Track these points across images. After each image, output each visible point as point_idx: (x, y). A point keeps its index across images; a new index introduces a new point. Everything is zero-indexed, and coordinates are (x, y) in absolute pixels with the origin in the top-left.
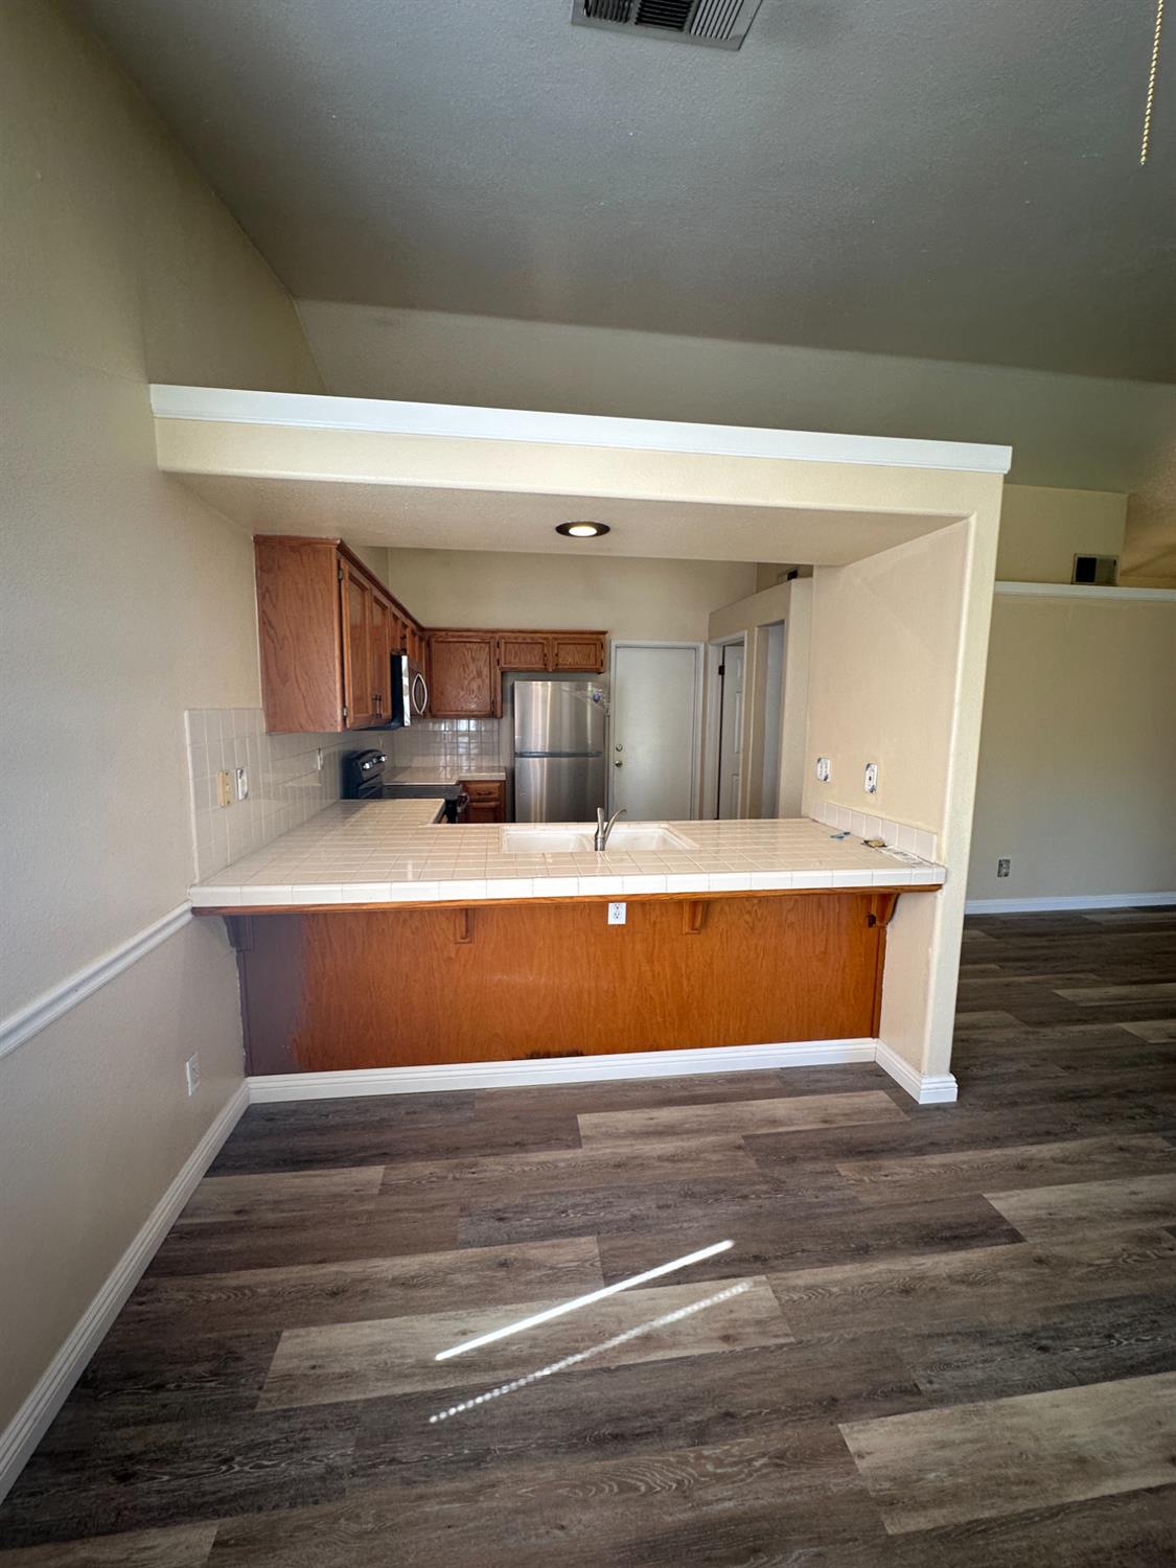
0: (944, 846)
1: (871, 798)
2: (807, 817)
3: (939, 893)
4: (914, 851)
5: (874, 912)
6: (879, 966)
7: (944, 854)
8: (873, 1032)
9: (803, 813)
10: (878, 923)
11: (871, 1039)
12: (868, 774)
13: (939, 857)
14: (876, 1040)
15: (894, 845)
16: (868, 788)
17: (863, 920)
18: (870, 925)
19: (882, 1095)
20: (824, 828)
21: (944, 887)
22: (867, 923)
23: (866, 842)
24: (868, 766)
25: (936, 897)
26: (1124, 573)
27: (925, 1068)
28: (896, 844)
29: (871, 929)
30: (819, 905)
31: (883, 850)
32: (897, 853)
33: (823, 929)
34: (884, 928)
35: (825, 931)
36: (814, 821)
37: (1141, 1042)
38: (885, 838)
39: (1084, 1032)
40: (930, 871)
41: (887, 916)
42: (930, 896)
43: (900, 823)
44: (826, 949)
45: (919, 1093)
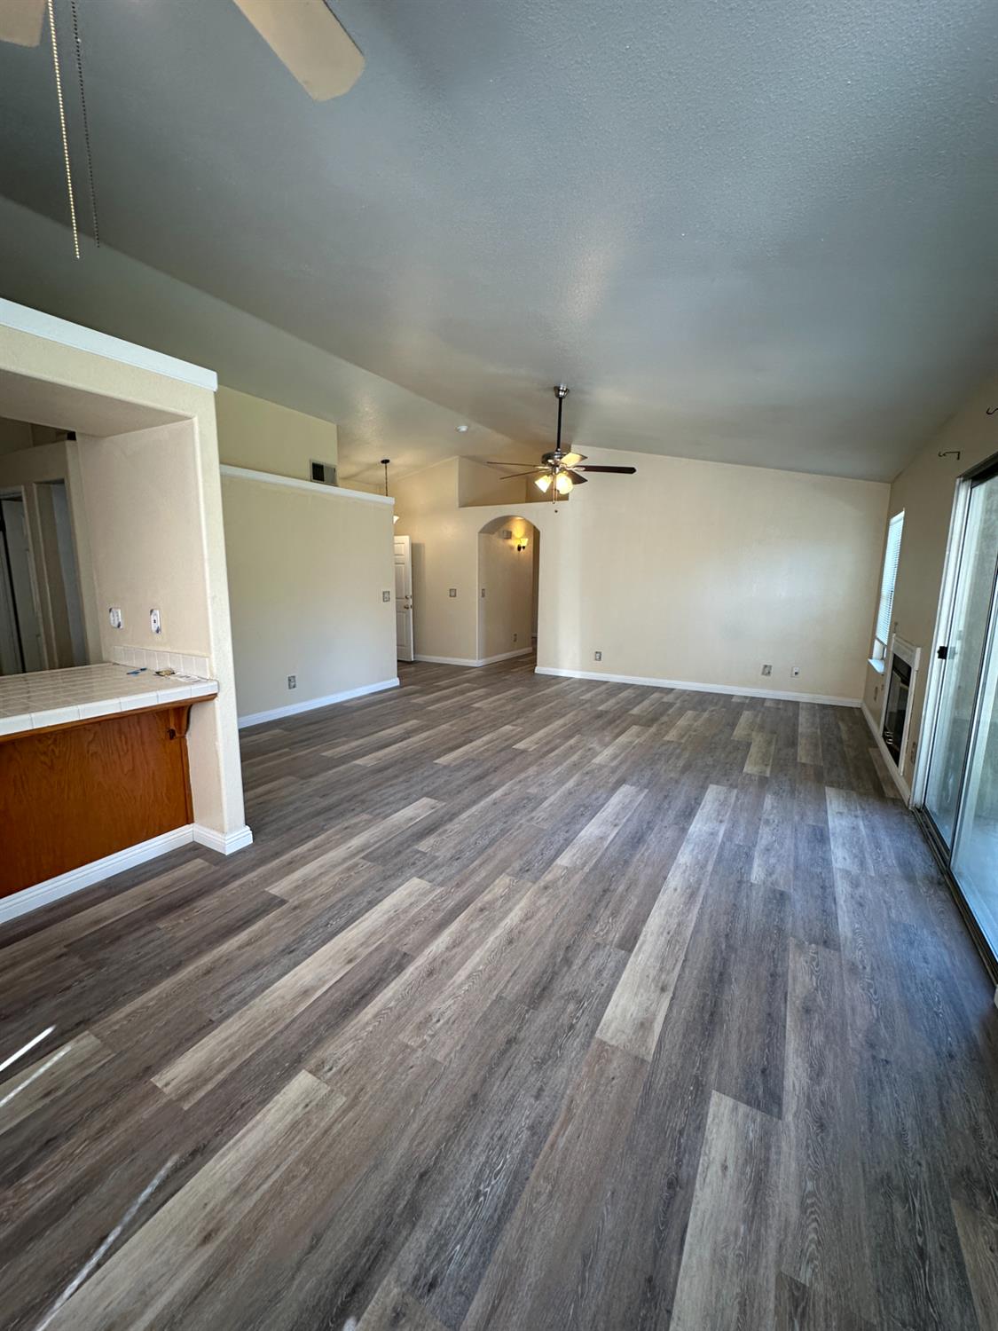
0: (214, 665)
1: (158, 637)
2: (110, 662)
3: (216, 700)
4: (195, 675)
5: (173, 727)
6: (185, 768)
7: (215, 671)
8: (189, 820)
9: (105, 656)
10: (177, 735)
11: (187, 826)
12: (153, 618)
13: (212, 674)
14: (191, 825)
15: (181, 671)
16: (154, 629)
17: (163, 735)
18: (171, 738)
19: (199, 861)
20: (123, 668)
21: (219, 695)
22: (169, 736)
23: (158, 673)
24: (152, 611)
25: (214, 704)
26: (345, 479)
27: (226, 827)
28: (182, 670)
29: (173, 741)
30: (120, 732)
31: (172, 677)
32: (181, 677)
33: (128, 750)
34: (184, 737)
35: (130, 752)
36: (115, 664)
37: (364, 767)
38: (174, 667)
39: (336, 772)
40: (206, 685)
41: (184, 727)
42: (209, 705)
43: (183, 654)
44: (134, 768)
45: (224, 848)
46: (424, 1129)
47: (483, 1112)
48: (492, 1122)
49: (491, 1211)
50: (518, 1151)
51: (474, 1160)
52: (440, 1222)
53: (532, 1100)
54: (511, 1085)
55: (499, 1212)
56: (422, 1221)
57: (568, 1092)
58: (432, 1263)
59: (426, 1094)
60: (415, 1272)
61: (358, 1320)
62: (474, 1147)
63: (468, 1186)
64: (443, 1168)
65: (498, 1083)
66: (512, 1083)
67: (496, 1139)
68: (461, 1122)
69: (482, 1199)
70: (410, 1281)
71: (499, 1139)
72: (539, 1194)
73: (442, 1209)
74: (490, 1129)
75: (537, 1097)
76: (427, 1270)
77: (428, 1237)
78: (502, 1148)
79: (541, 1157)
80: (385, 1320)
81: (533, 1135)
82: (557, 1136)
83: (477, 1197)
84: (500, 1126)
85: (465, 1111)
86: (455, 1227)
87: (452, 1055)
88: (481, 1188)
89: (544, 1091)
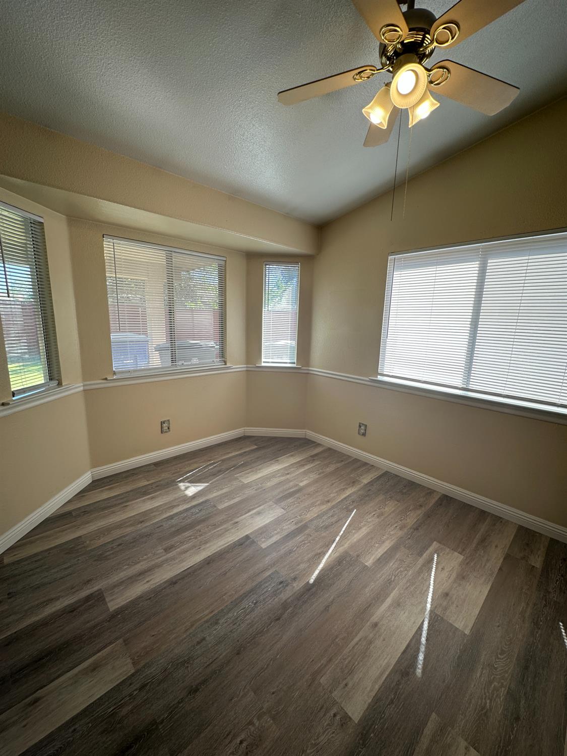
46: (274, 642)
47: (238, 641)
48: (235, 633)
49: (252, 596)
50: (230, 615)
51: (252, 618)
52: (274, 599)
53: (208, 638)
54: (214, 652)
55: (250, 595)
56: (282, 602)
57: (185, 636)
58: (280, 588)
59: (268, 665)
60: (287, 588)
61: (308, 582)
62: (250, 624)
63: (259, 608)
64: (268, 619)
65: (221, 657)
66: (213, 654)
67: (238, 624)
68: (252, 640)
69: (254, 602)
70: (289, 586)
71: (235, 624)
72: (230, 596)
73: (273, 603)
74: (239, 630)
75: (204, 639)
76: (283, 586)
77: (280, 596)
78: (237, 618)
79: (221, 608)
80: (299, 579)
81: (218, 620)
82: (208, 615)
83: (256, 603)
84: (233, 630)
85: (248, 645)
86: (269, 596)
87: (241, 694)
88: (253, 605)
89: (198, 642)
